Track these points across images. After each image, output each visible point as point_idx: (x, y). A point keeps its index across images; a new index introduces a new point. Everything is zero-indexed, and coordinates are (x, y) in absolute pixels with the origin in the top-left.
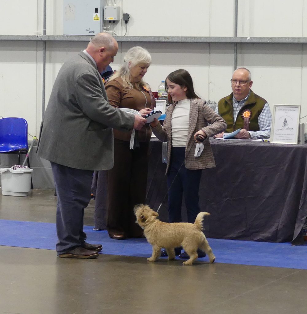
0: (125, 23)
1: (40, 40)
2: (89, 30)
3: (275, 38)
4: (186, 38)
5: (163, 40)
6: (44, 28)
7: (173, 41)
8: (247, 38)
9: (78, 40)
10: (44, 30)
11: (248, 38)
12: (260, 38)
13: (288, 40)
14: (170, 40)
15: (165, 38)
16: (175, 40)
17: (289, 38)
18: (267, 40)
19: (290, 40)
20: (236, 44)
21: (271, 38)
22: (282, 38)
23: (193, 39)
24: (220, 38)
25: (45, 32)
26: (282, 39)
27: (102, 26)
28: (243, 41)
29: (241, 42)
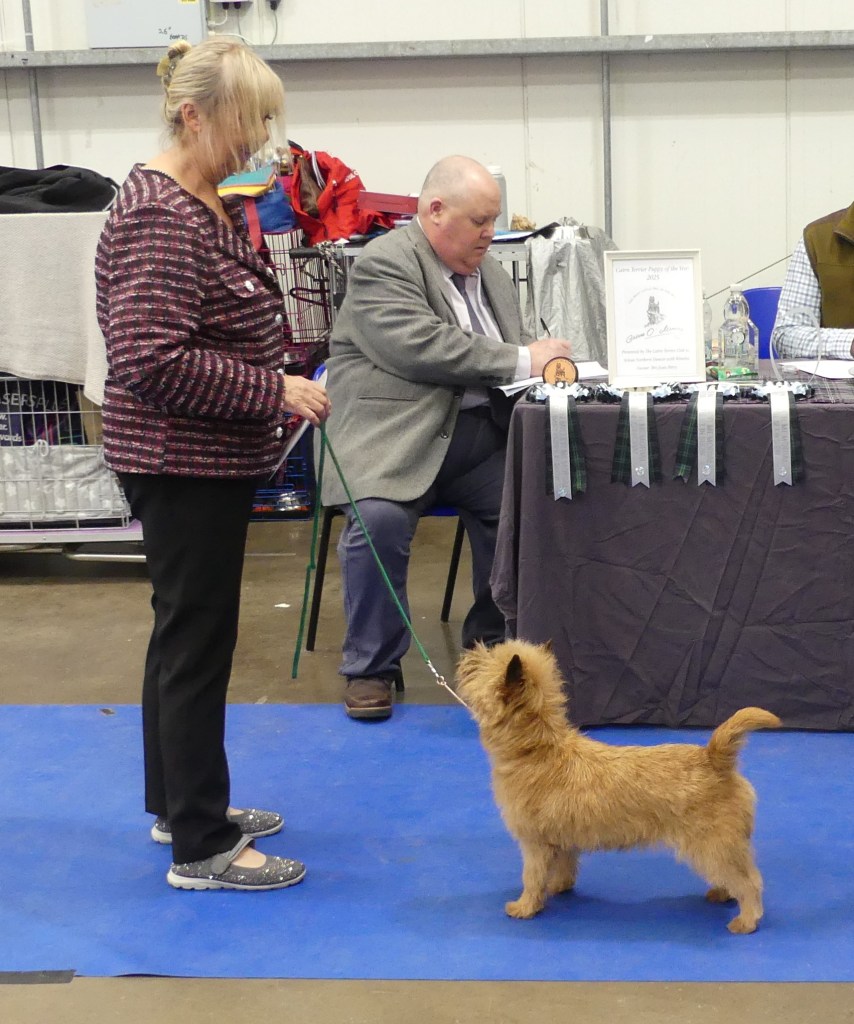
0: (270, 9)
1: (22, 65)
2: (169, 32)
3: (726, 35)
4: (466, 43)
5: (399, 52)
6: (26, 32)
7: (428, 54)
8: (643, 37)
9: (139, 61)
10: (27, 37)
11: (648, 39)
12: (683, 37)
13: (762, 41)
14: (419, 52)
15: (404, 45)
16: (436, 51)
17: (764, 35)
18: (704, 41)
19: (767, 39)
20: (605, 56)
21: (713, 36)
22: (745, 34)
23: (488, 46)
24: (566, 42)
25: (30, 41)
26: (745, 38)
27: (204, 18)
28: (634, 46)
29: (627, 49)
